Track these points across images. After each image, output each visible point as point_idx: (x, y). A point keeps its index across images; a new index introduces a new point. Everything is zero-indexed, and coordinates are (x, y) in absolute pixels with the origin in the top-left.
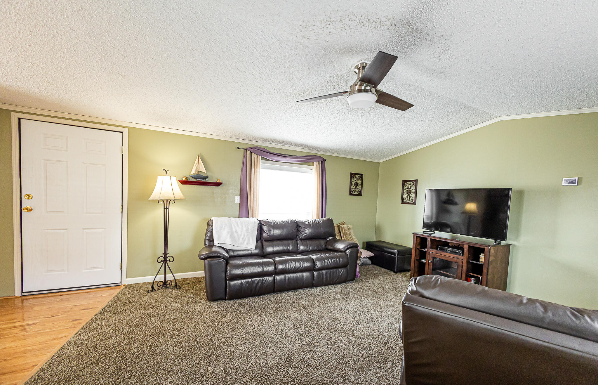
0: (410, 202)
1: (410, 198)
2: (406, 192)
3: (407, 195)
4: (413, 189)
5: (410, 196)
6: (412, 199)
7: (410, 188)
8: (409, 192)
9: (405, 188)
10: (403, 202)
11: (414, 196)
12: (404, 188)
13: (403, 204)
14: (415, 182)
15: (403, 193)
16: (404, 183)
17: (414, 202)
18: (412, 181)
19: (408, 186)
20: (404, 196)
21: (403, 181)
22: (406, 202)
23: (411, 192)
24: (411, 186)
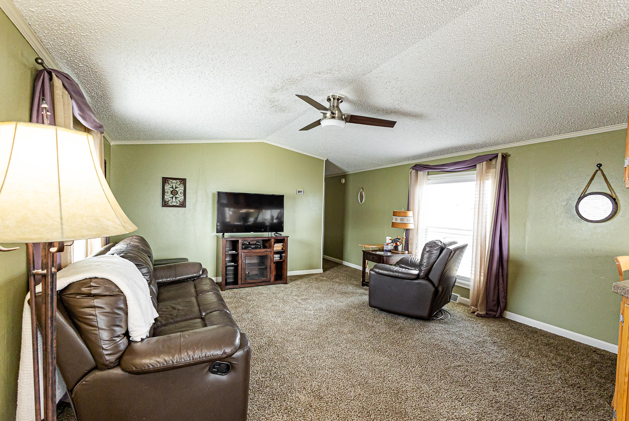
0: (178, 205)
1: (177, 200)
2: (170, 192)
3: (172, 196)
4: (180, 189)
5: (176, 198)
6: (180, 201)
7: (176, 188)
8: (174, 193)
9: (168, 188)
11: (183, 197)
12: (166, 188)
13: (165, 207)
14: (183, 181)
15: (165, 193)
16: (165, 180)
17: (183, 205)
18: (179, 180)
19: (172, 185)
20: (166, 197)
21: (163, 178)
22: (171, 204)
23: (177, 192)
24: (177, 186)
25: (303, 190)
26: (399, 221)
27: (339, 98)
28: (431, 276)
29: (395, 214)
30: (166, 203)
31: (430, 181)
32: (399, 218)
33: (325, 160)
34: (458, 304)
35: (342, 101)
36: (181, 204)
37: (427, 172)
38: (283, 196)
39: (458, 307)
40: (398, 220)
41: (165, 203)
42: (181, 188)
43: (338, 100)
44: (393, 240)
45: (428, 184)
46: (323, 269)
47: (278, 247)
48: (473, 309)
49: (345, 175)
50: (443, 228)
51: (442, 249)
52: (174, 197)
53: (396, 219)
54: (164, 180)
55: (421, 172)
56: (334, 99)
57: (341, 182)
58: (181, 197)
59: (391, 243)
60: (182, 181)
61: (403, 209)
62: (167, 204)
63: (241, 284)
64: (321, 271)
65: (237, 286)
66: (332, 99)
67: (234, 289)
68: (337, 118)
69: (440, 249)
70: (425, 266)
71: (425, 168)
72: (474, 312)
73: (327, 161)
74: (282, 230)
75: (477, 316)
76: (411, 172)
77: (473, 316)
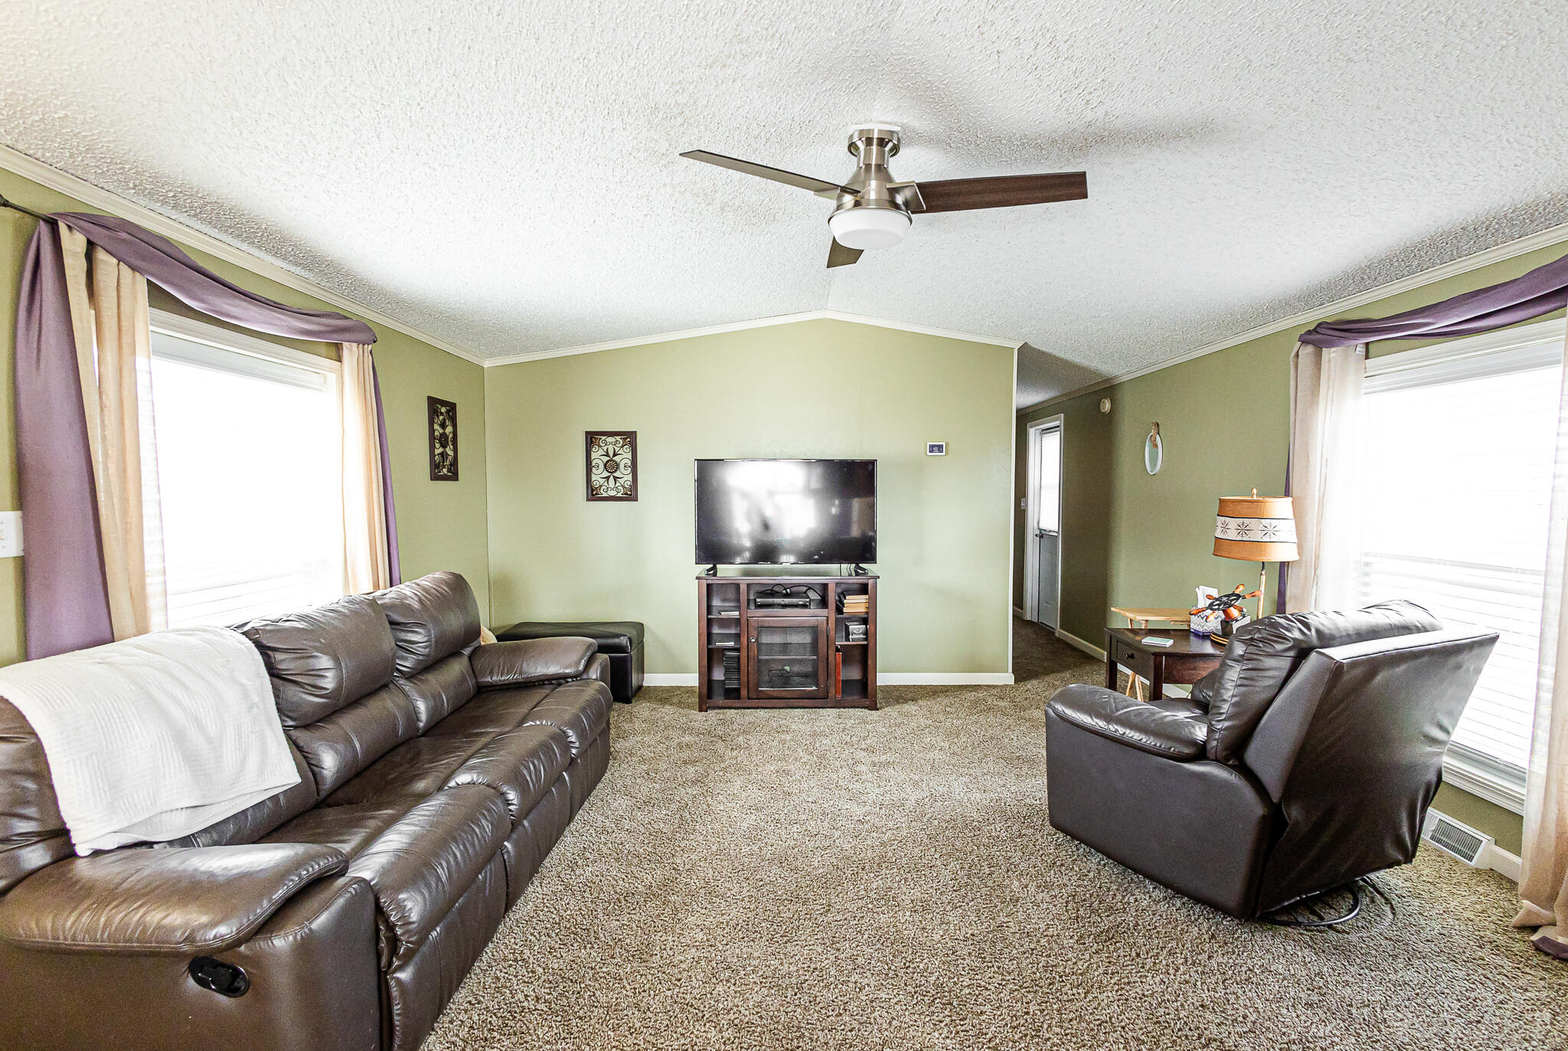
0: (619, 495)
1: (618, 484)
2: (602, 466)
3: (606, 474)
4: (624, 458)
5: (615, 478)
6: (624, 487)
7: (615, 455)
8: (611, 466)
9: (597, 455)
10: (593, 494)
11: (630, 477)
12: (594, 455)
13: (593, 500)
14: (630, 438)
15: (591, 469)
16: (592, 438)
17: (631, 495)
18: (619, 435)
19: (605, 448)
20: (594, 477)
21: (587, 433)
22: (605, 495)
23: (618, 465)
24: (617, 449)
25: (944, 444)
26: (1232, 535)
27: (887, 137)
28: (1253, 755)
29: (1225, 509)
30: (594, 493)
31: (1377, 381)
32: (1233, 523)
33: (1017, 345)
34: (1478, 872)
35: (895, 150)
36: (627, 494)
37: (1361, 350)
38: (873, 463)
39: (1462, 890)
40: (1229, 528)
41: (593, 491)
42: (625, 455)
43: (882, 142)
44: (1217, 599)
45: (1365, 394)
46: (1013, 672)
47: (855, 604)
48: (1529, 912)
49: (1109, 388)
50: (1430, 561)
51: (1302, 653)
52: (611, 478)
53: (1225, 528)
54: (589, 437)
55: (1333, 349)
56: (869, 142)
57: (1100, 411)
58: (626, 478)
59: (1207, 608)
60: (626, 439)
61: (1255, 491)
62: (596, 494)
63: (749, 698)
64: (1008, 678)
65: (737, 703)
66: (861, 145)
67: (730, 708)
68: (874, 202)
69: (1292, 653)
70: (1223, 717)
71: (1347, 334)
72: (1534, 929)
73: (1025, 351)
74: (872, 558)
75: (1538, 949)
76: (1297, 355)
77: (1518, 947)
